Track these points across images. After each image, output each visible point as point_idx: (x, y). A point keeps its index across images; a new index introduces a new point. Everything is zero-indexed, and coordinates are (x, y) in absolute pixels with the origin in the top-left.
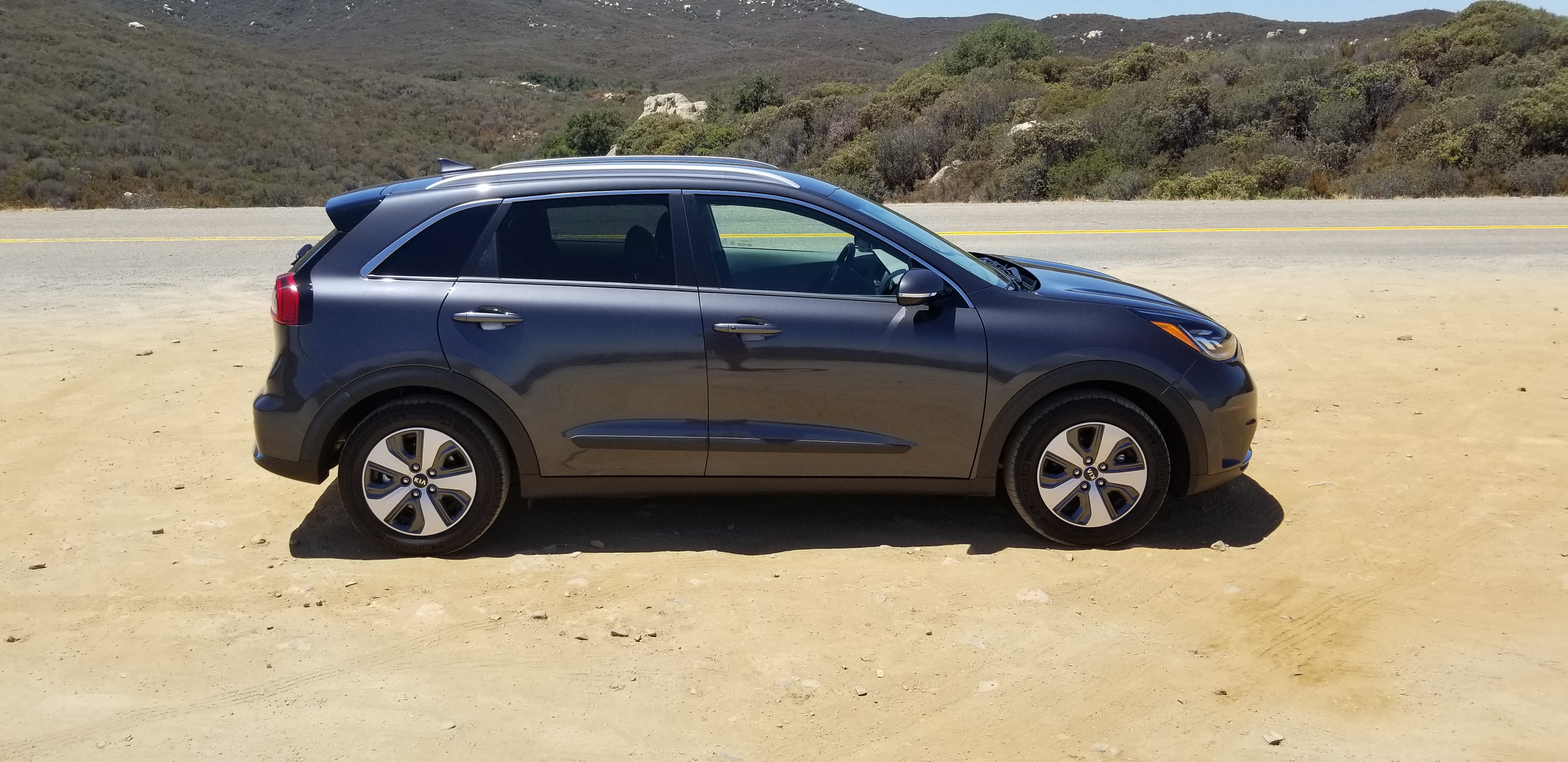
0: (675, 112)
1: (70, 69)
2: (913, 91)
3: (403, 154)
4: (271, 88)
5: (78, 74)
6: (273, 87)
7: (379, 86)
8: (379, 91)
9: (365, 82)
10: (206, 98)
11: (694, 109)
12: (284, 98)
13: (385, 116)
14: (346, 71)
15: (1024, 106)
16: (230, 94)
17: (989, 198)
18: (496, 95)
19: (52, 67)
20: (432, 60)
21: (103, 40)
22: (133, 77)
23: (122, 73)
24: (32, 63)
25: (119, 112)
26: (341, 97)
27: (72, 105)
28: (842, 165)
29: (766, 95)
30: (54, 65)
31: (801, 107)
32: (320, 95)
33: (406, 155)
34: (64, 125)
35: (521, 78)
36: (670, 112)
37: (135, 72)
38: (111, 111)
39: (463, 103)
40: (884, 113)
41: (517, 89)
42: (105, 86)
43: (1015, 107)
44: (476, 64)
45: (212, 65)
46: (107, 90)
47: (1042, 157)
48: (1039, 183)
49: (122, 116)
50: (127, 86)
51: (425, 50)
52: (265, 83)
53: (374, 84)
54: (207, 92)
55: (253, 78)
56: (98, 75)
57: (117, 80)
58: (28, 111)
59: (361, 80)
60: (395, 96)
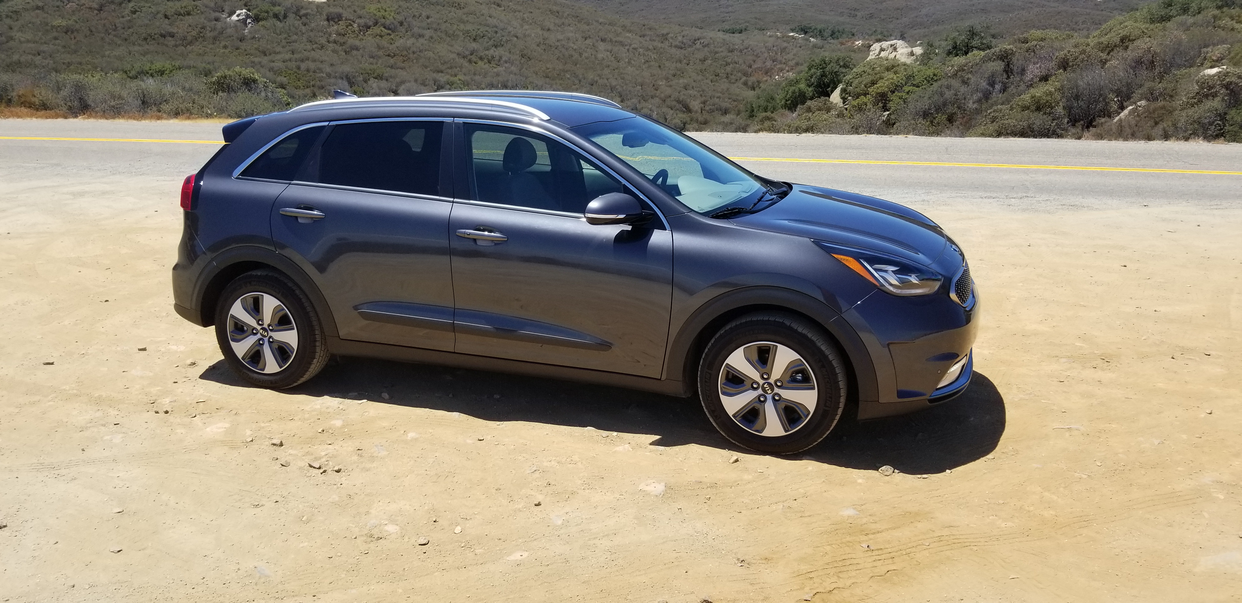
0: (895, 56)
1: (469, 27)
2: (1114, 37)
3: (689, 91)
4: (602, 40)
5: (474, 30)
6: (603, 40)
7: (680, 38)
8: (679, 42)
9: (669, 35)
10: (556, 48)
11: (912, 54)
12: (610, 48)
13: (681, 62)
14: (657, 27)
15: (1217, 52)
16: (572, 45)
17: (1166, 137)
18: (767, 44)
19: (458, 25)
20: (726, 17)
21: (493, 5)
22: (509, 32)
23: (502, 30)
24: (445, 22)
25: (497, 58)
26: (651, 47)
27: (467, 53)
28: (1029, 103)
29: (975, 42)
30: (459, 24)
31: (1004, 52)
32: (635, 46)
33: (691, 92)
34: (461, 67)
35: (792, 30)
36: (892, 56)
37: (511, 29)
38: (493, 57)
39: (741, 51)
40: (1081, 57)
41: (785, 39)
42: (490, 39)
43: (1207, 53)
44: (759, 19)
45: (563, 24)
46: (491, 42)
47: (1223, 99)
48: (1217, 124)
49: (499, 61)
50: (504, 39)
51: (722, 10)
52: (598, 37)
53: (676, 37)
54: (557, 44)
55: (590, 33)
56: (487, 31)
57: (498, 35)
58: (439, 57)
59: (668, 34)
60: (690, 46)
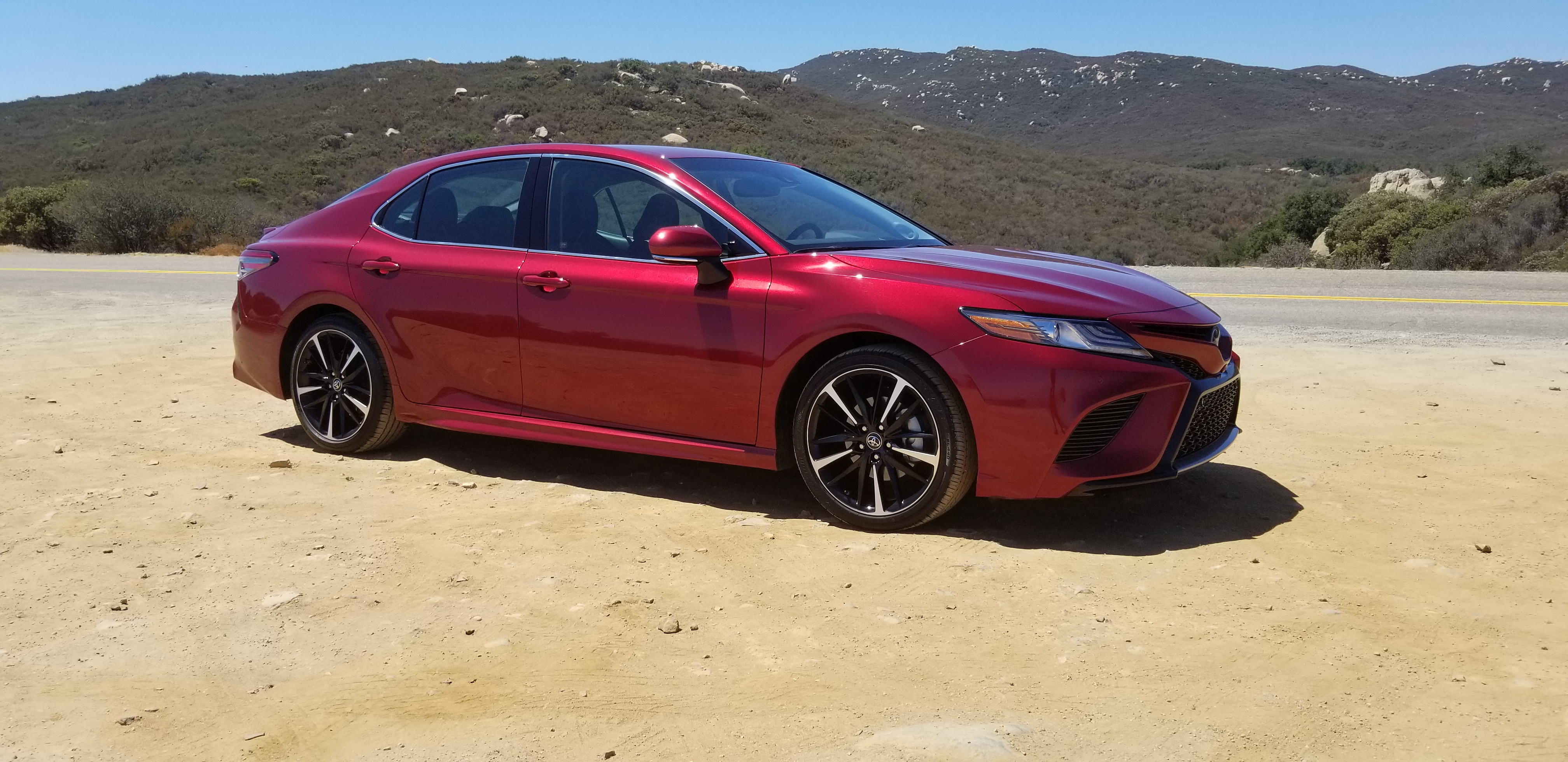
0: (1406, 190)
1: (853, 168)
3: (1133, 242)
4: (1022, 180)
7: (1128, 176)
8: (1126, 181)
9: (1114, 172)
11: (1430, 186)
13: (1126, 205)
14: (1097, 163)
19: (840, 166)
20: (1198, 150)
21: (886, 142)
23: (894, 170)
24: (824, 163)
26: (1086, 187)
29: (1520, 168)
31: (1559, 179)
32: (1066, 186)
35: (1288, 164)
36: (1402, 189)
39: (1211, 191)
41: (1275, 175)
42: (878, 181)
44: (1245, 152)
45: (973, 161)
50: (896, 181)
51: (1193, 141)
52: (1017, 176)
53: (1122, 174)
54: (962, 185)
55: (1006, 172)
56: (874, 172)
57: (889, 176)
59: (1111, 171)
60: (1142, 186)
